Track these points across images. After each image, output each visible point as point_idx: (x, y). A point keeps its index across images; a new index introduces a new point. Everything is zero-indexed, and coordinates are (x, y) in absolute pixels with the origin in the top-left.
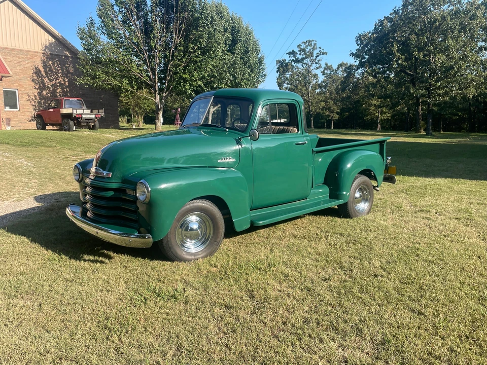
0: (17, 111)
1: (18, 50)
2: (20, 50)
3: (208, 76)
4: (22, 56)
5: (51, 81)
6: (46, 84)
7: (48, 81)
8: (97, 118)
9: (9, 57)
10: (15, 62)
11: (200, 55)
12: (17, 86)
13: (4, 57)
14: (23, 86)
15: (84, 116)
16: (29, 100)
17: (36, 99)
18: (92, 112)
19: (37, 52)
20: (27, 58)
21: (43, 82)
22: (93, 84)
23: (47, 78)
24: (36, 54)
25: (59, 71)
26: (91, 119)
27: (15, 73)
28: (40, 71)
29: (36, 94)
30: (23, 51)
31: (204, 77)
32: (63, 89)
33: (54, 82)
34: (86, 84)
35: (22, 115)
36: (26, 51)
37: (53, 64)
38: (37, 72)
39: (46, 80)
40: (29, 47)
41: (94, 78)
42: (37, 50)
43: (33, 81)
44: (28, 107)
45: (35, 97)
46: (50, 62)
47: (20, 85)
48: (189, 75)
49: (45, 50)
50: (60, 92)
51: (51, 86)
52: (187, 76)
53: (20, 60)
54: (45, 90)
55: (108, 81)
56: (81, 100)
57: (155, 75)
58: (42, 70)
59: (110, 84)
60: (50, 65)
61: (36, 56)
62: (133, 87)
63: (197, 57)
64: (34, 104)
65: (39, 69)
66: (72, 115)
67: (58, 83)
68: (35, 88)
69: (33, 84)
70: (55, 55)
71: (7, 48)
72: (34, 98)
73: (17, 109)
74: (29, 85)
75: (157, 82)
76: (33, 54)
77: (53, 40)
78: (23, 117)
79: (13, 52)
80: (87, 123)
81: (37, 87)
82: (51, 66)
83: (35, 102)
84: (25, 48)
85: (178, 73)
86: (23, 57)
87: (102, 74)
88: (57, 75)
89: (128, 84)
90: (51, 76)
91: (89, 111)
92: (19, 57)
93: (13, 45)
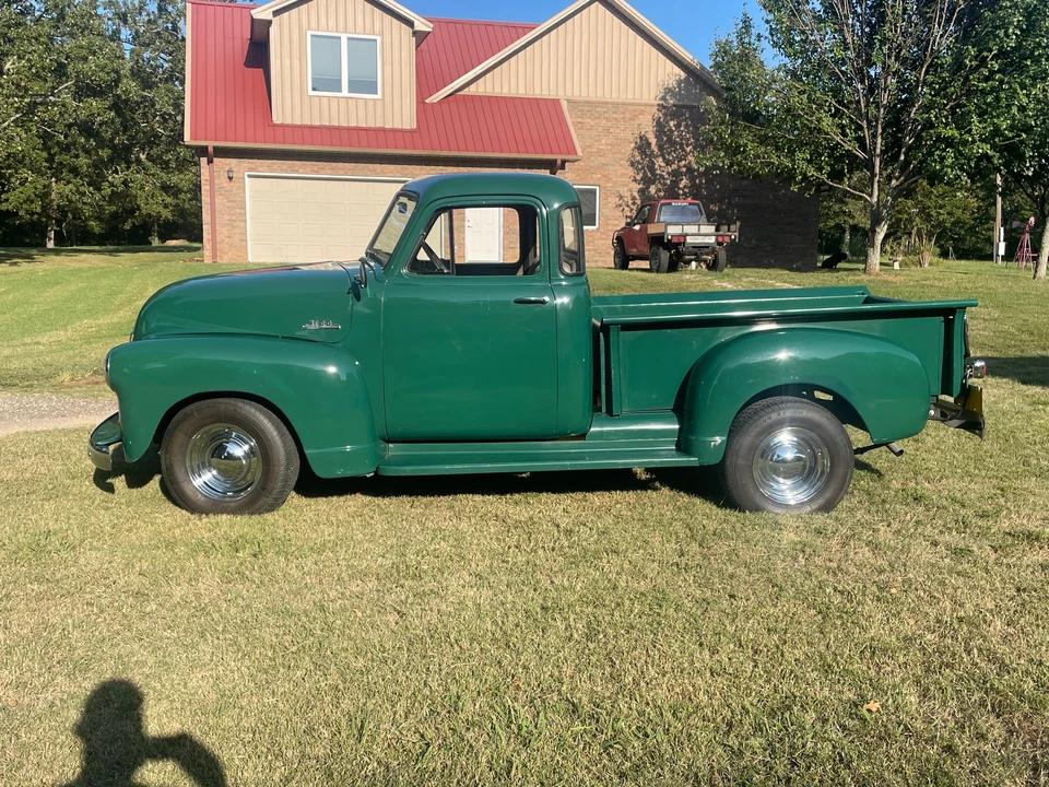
0: (593, 231)
1: (607, 103)
2: (613, 103)
3: (1011, 128)
4: (615, 116)
5: (668, 163)
6: (658, 172)
7: (663, 164)
8: (720, 244)
9: (589, 121)
10: (600, 129)
11: (998, 71)
12: (599, 179)
13: (580, 120)
14: (610, 179)
15: (689, 240)
16: (620, 205)
17: (634, 204)
18: (717, 230)
19: (646, 105)
20: (624, 118)
21: (652, 168)
22: (732, 165)
23: (661, 159)
24: (643, 108)
25: (688, 139)
26: (706, 247)
27: (600, 153)
28: (649, 144)
29: (636, 194)
30: (616, 105)
31: (997, 132)
32: (692, 179)
33: (674, 166)
34: (715, 167)
35: (601, 239)
36: (623, 104)
37: (678, 126)
38: (643, 146)
39: (659, 162)
40: (630, 96)
41: (734, 150)
42: (645, 100)
43: (632, 164)
44: (616, 222)
45: (634, 198)
46: (672, 123)
47: (605, 176)
48: (957, 128)
49: (663, 98)
50: (685, 187)
51: (668, 173)
52: (951, 132)
53: (610, 124)
54: (654, 183)
55: (764, 158)
56: (698, 205)
57: (874, 136)
58: (653, 141)
59: (768, 164)
60: (670, 130)
61: (642, 113)
62: (820, 169)
63: (986, 79)
64: (629, 214)
65: (647, 139)
66: (663, 237)
67: (685, 166)
68: (635, 180)
69: (631, 172)
70: (683, 107)
71: (588, 102)
72: (630, 202)
73: (595, 225)
74: (623, 175)
75: (878, 151)
76: (636, 108)
77: (683, 75)
78: (603, 242)
79: (598, 109)
80: (696, 255)
81: (638, 178)
82: (672, 132)
83: (632, 210)
84: (623, 98)
85: (932, 126)
86: (616, 119)
87: (753, 141)
88: (684, 150)
89: (810, 162)
90: (669, 154)
91: (712, 229)
92: (607, 119)
93: (600, 94)
